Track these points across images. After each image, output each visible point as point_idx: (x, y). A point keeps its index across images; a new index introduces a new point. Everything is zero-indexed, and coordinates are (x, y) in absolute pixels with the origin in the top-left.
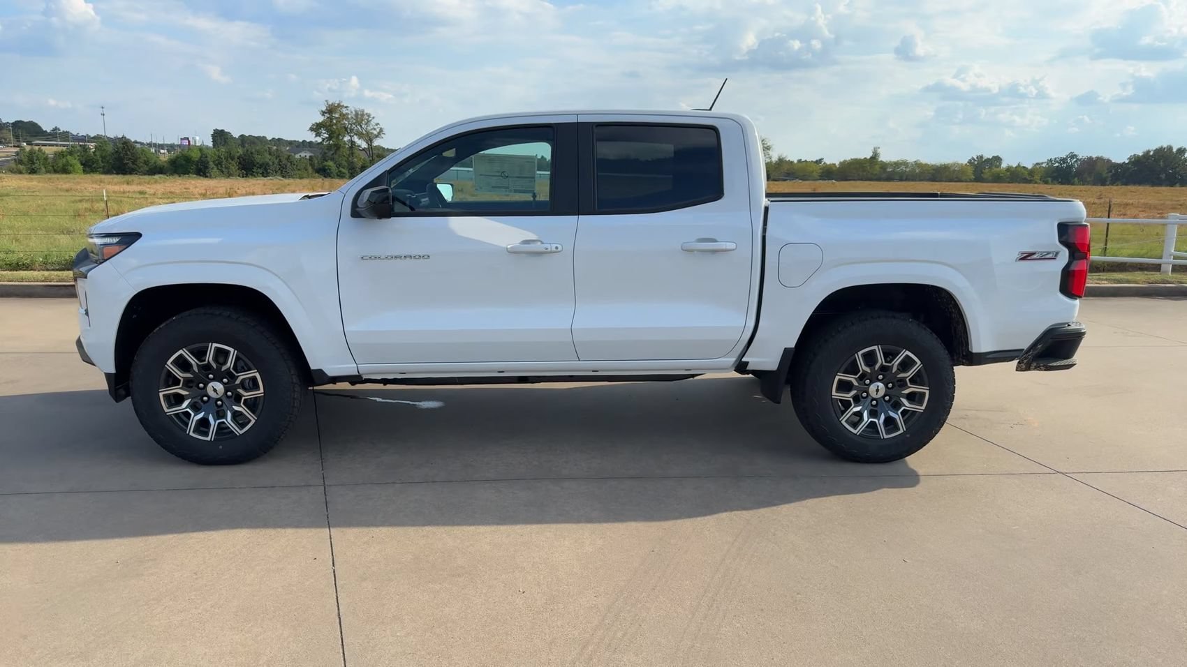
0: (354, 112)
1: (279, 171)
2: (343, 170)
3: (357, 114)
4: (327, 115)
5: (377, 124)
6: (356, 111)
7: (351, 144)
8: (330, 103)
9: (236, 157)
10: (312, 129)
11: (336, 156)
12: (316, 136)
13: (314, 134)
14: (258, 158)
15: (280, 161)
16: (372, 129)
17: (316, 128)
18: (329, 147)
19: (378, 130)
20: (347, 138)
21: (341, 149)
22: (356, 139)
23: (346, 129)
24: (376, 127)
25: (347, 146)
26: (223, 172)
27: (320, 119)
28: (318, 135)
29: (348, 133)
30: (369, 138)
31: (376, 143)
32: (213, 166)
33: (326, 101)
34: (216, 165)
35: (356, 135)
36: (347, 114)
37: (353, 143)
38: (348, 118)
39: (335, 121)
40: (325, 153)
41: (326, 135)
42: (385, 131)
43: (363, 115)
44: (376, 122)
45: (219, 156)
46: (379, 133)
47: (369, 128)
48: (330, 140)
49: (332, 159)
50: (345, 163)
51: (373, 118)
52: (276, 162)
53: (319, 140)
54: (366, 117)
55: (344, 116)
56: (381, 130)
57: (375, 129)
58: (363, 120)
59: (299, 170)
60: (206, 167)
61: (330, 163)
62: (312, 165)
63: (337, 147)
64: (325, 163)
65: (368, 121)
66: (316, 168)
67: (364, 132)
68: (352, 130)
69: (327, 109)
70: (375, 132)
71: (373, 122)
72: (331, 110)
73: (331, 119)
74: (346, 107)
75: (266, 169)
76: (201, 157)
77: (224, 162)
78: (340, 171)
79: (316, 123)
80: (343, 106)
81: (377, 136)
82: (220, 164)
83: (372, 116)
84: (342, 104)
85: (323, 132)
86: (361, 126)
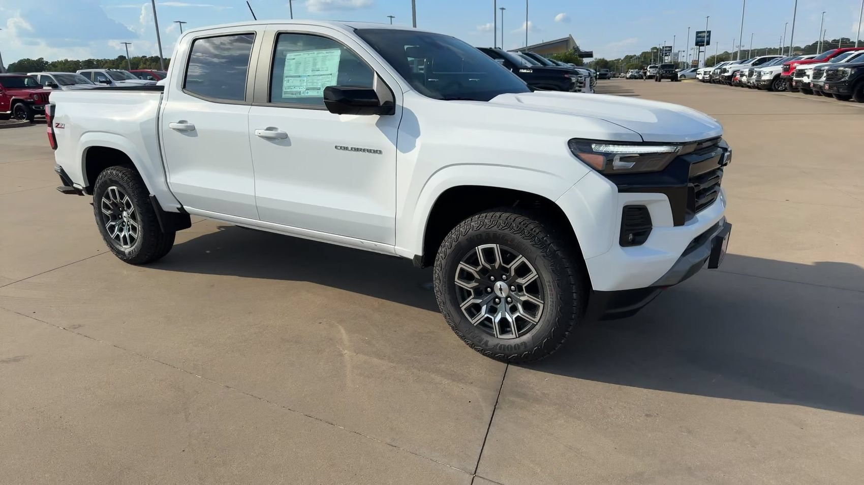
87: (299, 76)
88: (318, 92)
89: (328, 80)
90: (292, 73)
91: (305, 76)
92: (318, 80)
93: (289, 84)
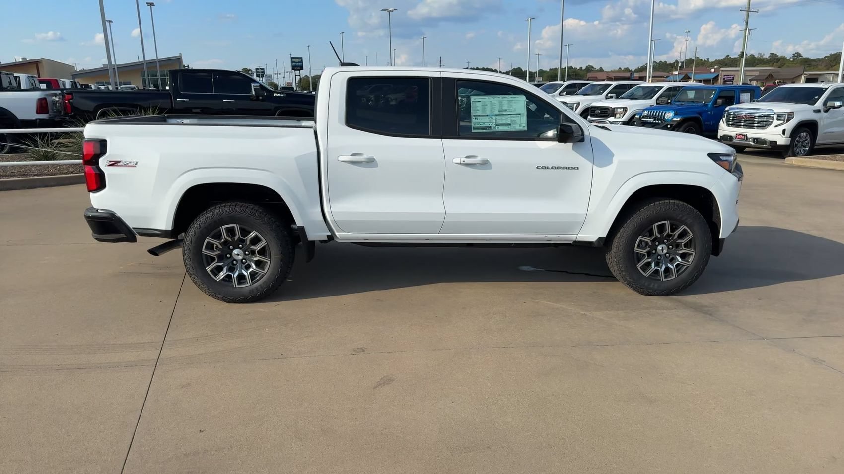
87: (487, 115)
88: (509, 128)
89: (518, 118)
90: (479, 113)
91: (493, 115)
92: (507, 118)
93: (477, 121)
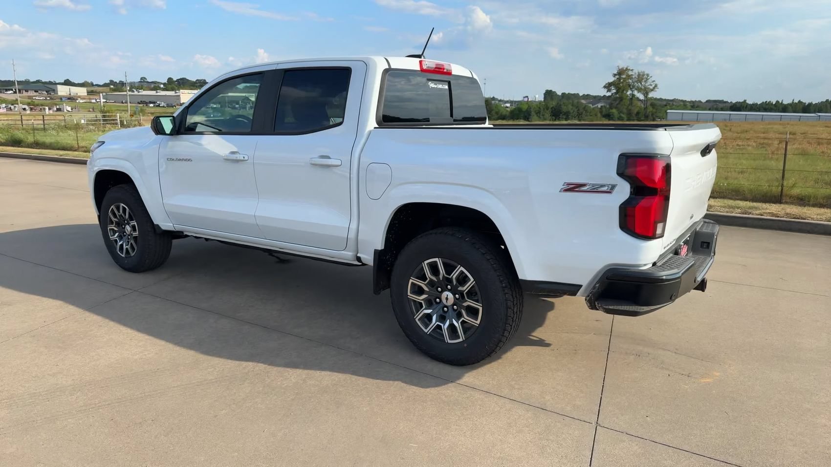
0: (637, 74)
1: (577, 117)
2: (622, 115)
3: (639, 75)
4: (617, 77)
5: (654, 81)
6: (639, 72)
7: (632, 97)
8: (621, 68)
9: (550, 108)
10: (605, 87)
11: (619, 106)
12: (607, 92)
13: (606, 90)
14: (564, 109)
15: (579, 110)
16: (649, 85)
17: (608, 86)
18: (615, 99)
19: (653, 86)
20: (629, 92)
21: (624, 101)
22: (636, 93)
23: (629, 86)
24: (652, 84)
25: (629, 98)
26: (540, 118)
27: (612, 79)
28: (609, 90)
29: (631, 89)
30: (646, 92)
31: (651, 95)
32: (535, 114)
33: (618, 66)
34: (537, 114)
35: (636, 89)
36: (632, 75)
37: (633, 95)
38: (632, 78)
39: (622, 81)
40: (612, 104)
41: (615, 91)
42: (658, 86)
43: (644, 75)
44: (653, 80)
45: (539, 108)
46: (654, 88)
47: (647, 84)
48: (617, 94)
49: (616, 108)
50: (625, 111)
51: (651, 77)
52: (576, 110)
53: (609, 94)
54: (645, 76)
55: (629, 77)
56: (656, 86)
57: (651, 85)
58: (643, 79)
59: (591, 116)
60: (530, 115)
61: (614, 111)
62: (601, 112)
63: (621, 99)
64: (611, 111)
65: (647, 79)
66: (603, 114)
67: (643, 88)
68: (634, 86)
69: (617, 73)
70: (651, 87)
71: (650, 81)
72: (621, 72)
73: (619, 79)
74: (632, 70)
75: (568, 116)
76: (528, 108)
77: (542, 112)
78: (620, 116)
79: (609, 83)
80: (630, 69)
81: (652, 90)
82: (539, 112)
83: (650, 76)
84: (628, 68)
85: (613, 88)
86: (641, 83)
